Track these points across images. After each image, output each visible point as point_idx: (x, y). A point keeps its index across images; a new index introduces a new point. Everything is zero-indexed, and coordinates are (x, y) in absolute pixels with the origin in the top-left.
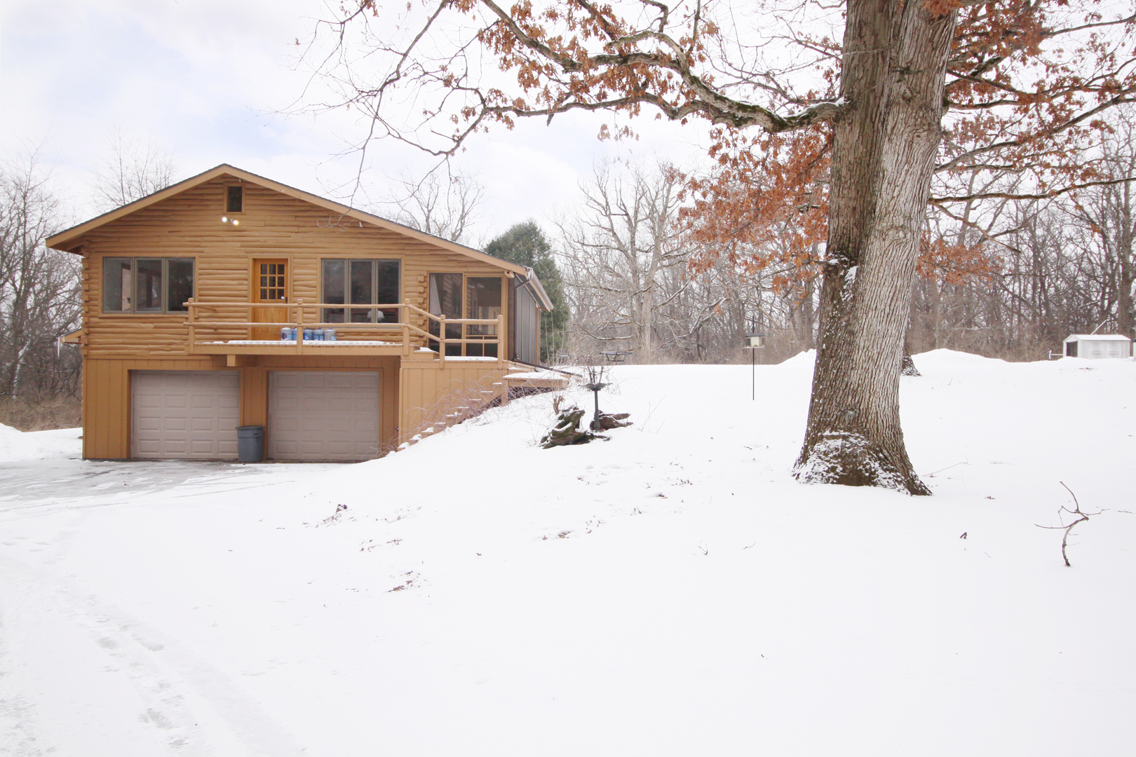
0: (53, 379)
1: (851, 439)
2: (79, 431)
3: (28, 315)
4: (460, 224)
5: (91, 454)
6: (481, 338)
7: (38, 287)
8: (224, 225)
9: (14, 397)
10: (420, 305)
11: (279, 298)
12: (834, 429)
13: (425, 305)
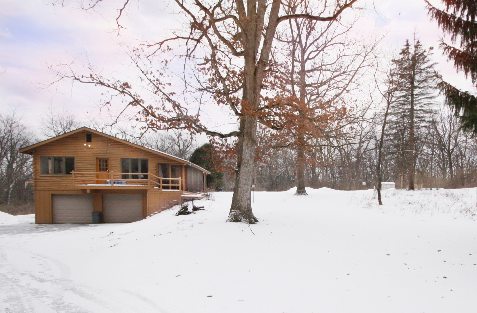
0: (26, 196)
1: (237, 212)
2: (34, 215)
3: (13, 170)
4: (190, 140)
5: (39, 221)
6: (176, 184)
7: (18, 159)
8: (85, 146)
9: (9, 203)
10: (155, 174)
11: (106, 170)
12: (234, 209)
13: (157, 174)
